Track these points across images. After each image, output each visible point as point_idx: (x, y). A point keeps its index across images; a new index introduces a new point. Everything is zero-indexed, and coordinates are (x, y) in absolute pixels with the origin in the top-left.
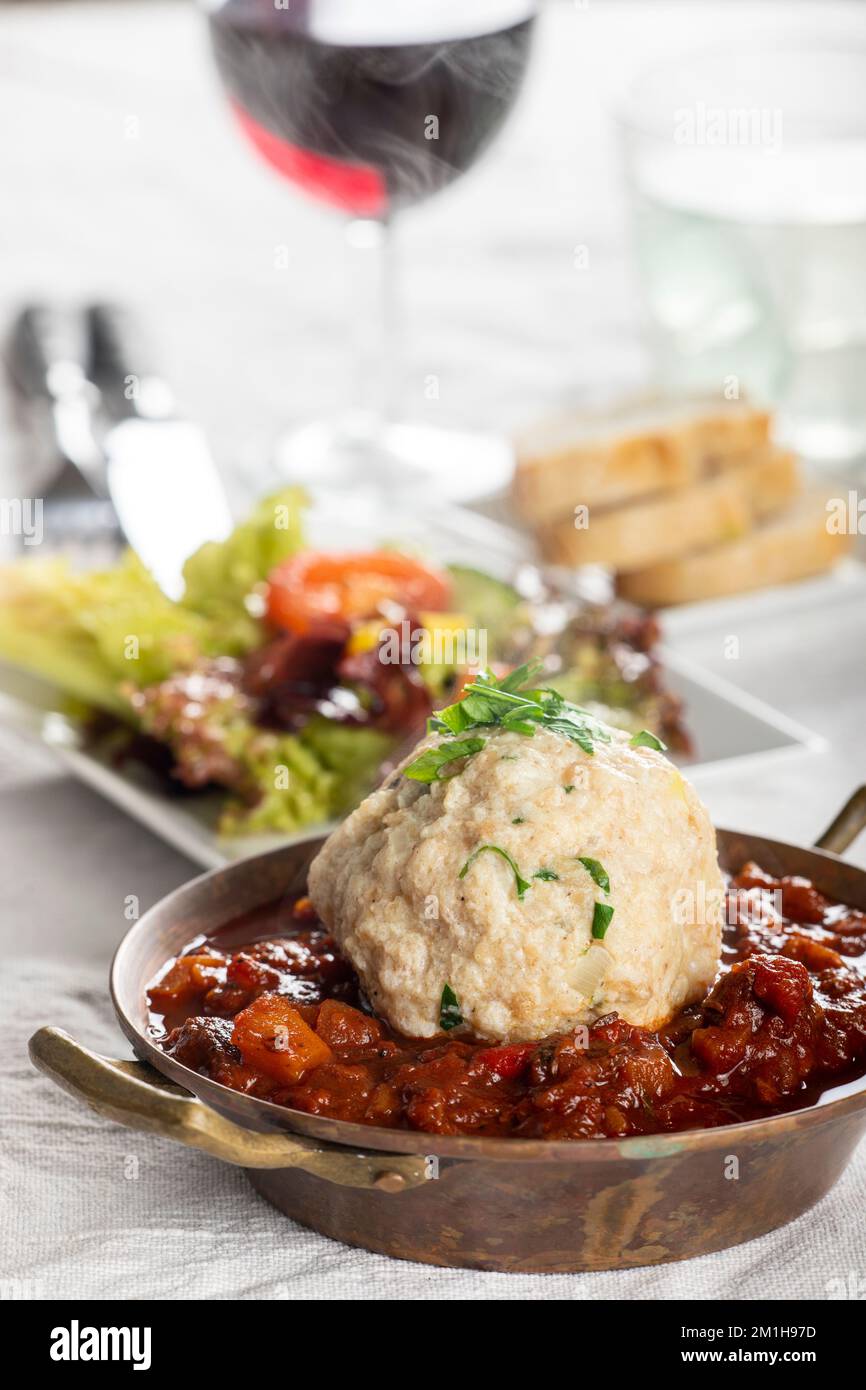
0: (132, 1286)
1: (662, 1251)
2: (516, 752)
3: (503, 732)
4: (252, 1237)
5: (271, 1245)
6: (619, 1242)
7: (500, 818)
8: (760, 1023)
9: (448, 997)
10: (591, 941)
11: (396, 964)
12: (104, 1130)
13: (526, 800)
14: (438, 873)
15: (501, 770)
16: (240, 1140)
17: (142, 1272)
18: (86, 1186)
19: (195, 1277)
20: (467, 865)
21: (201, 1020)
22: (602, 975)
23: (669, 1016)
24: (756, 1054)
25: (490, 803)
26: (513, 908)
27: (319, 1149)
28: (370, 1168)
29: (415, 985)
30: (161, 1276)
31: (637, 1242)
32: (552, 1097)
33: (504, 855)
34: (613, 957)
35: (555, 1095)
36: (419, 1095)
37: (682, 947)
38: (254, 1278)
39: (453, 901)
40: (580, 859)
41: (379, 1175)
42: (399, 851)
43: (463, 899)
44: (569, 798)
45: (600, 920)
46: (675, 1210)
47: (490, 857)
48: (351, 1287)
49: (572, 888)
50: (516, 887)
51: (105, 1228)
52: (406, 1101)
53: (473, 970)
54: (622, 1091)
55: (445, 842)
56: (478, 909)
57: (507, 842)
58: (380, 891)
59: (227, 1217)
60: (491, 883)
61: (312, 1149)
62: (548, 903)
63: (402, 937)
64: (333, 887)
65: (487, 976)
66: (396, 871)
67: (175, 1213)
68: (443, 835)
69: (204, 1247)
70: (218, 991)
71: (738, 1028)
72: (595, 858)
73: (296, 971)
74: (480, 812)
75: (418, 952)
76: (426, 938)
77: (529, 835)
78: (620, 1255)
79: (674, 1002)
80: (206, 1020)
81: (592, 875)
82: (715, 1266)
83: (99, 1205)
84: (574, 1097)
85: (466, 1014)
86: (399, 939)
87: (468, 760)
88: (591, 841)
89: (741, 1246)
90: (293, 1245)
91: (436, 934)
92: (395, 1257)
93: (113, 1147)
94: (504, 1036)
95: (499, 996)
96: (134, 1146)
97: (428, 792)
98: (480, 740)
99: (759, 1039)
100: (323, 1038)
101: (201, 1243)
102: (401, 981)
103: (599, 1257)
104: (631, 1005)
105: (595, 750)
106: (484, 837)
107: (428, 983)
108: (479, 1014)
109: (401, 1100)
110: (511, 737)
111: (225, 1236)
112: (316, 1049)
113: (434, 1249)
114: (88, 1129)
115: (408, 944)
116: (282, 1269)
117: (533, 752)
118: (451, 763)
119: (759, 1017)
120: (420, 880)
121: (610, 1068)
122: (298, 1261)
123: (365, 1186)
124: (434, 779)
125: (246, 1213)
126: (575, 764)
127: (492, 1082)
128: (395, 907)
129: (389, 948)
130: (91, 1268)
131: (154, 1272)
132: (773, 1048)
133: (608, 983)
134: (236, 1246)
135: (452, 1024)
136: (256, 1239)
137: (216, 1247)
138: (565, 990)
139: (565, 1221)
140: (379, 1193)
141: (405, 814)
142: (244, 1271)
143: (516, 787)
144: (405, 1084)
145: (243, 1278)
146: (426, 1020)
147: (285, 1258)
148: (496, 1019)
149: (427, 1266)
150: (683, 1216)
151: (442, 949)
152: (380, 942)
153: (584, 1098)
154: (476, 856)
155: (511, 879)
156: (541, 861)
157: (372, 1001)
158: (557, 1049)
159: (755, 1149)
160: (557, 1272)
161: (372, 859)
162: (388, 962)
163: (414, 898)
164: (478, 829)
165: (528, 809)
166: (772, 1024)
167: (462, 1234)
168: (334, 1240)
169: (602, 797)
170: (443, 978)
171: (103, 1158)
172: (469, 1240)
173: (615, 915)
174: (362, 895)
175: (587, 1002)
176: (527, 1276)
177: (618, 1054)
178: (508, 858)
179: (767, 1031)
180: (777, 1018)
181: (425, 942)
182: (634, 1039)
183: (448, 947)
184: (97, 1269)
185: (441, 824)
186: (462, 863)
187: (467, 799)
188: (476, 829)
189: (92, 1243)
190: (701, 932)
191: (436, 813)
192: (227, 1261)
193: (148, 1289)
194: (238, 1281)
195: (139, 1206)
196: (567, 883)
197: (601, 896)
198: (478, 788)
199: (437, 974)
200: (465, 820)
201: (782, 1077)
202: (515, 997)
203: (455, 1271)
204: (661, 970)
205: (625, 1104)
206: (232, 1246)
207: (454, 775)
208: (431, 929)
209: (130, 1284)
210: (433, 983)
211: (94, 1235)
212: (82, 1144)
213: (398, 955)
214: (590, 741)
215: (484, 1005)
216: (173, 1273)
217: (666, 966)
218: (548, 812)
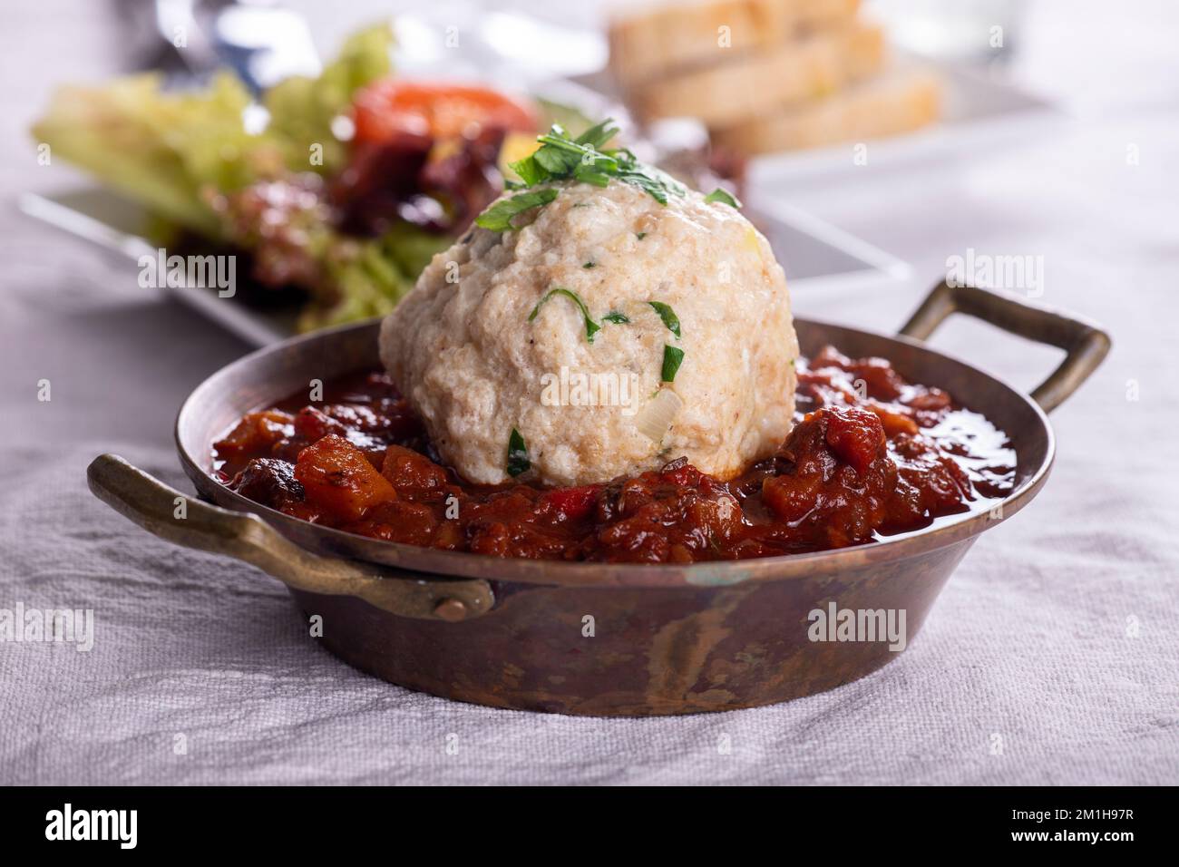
0: (187, 718)
1: (727, 696)
2: (589, 199)
3: (577, 183)
4: (311, 681)
5: (331, 688)
6: (684, 683)
7: (571, 263)
8: (832, 472)
9: (516, 442)
10: (661, 385)
11: (465, 410)
12: (167, 587)
13: (598, 245)
14: (507, 317)
15: (573, 217)
16: (298, 559)
17: (197, 707)
18: (146, 634)
19: (251, 711)
20: (537, 308)
21: (265, 461)
22: (671, 419)
23: (739, 468)
24: (827, 503)
25: (561, 249)
26: (582, 350)
27: (379, 576)
28: (430, 596)
29: (483, 431)
30: (216, 710)
31: (703, 685)
32: (618, 532)
33: (574, 298)
34: (683, 400)
35: (621, 530)
36: (484, 529)
37: (754, 400)
38: (312, 716)
39: (522, 345)
40: (651, 303)
41: (439, 602)
42: (469, 298)
43: (532, 342)
44: (641, 244)
45: (670, 363)
46: (742, 650)
47: (560, 300)
48: (410, 723)
49: (643, 330)
50: (585, 329)
51: (162, 669)
52: (469, 535)
53: (540, 414)
54: (690, 532)
55: (516, 286)
56: (547, 351)
57: (577, 285)
58: (449, 338)
59: (288, 664)
60: (560, 324)
61: (372, 575)
62: (618, 346)
63: (470, 383)
64: (403, 342)
65: (555, 420)
66: (466, 317)
67: (235, 659)
68: (514, 280)
69: (262, 687)
70: (284, 442)
71: (810, 476)
72: (666, 303)
73: (365, 429)
74: (551, 257)
75: (486, 397)
76: (495, 383)
77: (600, 278)
78: (685, 699)
79: (745, 456)
80: (270, 462)
81: (663, 318)
82: (781, 714)
83: (158, 651)
84: (640, 533)
85: (534, 459)
86: (468, 385)
87: (540, 209)
88: (663, 286)
89: (809, 699)
90: (353, 688)
91: (506, 379)
92: (456, 699)
93: (176, 602)
94: (572, 481)
95: (567, 440)
96: (197, 602)
97: (500, 241)
98: (553, 191)
99: (830, 489)
100: (389, 480)
101: (260, 685)
102: (468, 427)
103: (664, 699)
104: (702, 452)
105: (668, 201)
106: (554, 280)
107: (497, 428)
108: (546, 458)
109: (466, 536)
110: (584, 187)
111: (285, 679)
112: (380, 488)
113: (496, 689)
114: (150, 586)
115: (477, 389)
116: (340, 708)
117: (606, 201)
118: (523, 213)
119: (832, 466)
120: (489, 324)
121: (678, 509)
122: (357, 702)
123: (426, 616)
124: (506, 228)
125: (307, 661)
126: (648, 213)
127: (558, 521)
128: (463, 354)
129: (457, 394)
130: (147, 702)
131: (210, 707)
132: (845, 498)
133: (677, 427)
134: (296, 687)
135: (520, 470)
136: (315, 683)
137: (274, 689)
138: (634, 433)
139: (629, 657)
140: (440, 625)
141: (477, 264)
142: (302, 709)
143: (588, 233)
144: (468, 521)
145: (301, 714)
146: (494, 465)
147: (344, 699)
148: (564, 463)
149: (488, 708)
150: (749, 658)
151: (511, 394)
152: (449, 389)
153: (651, 534)
154: (546, 299)
155: (582, 322)
156: (611, 303)
157: (440, 451)
158: (623, 488)
159: (823, 586)
160: (621, 716)
161: (443, 309)
162: (456, 408)
163: (483, 343)
164: (549, 272)
165: (599, 253)
166: (844, 475)
167: (523, 672)
168: (395, 685)
169: (674, 244)
170: (511, 422)
171: (164, 612)
172: (532, 677)
173: (685, 358)
174: (432, 343)
175: (656, 447)
176: (589, 719)
177: (686, 494)
178: (577, 300)
179: (839, 480)
180: (849, 468)
181: (494, 387)
182: (705, 486)
183: (517, 391)
184: (152, 703)
185: (513, 270)
186: (533, 306)
187: (538, 247)
188: (547, 274)
189: (149, 681)
190: (774, 389)
191: (509, 259)
192: (285, 699)
193: (203, 722)
194: (295, 717)
195: (199, 653)
196: (637, 325)
197: (671, 339)
198: (550, 235)
199: (505, 418)
200: (536, 265)
201: (854, 524)
202: (584, 441)
203: (516, 713)
204: (732, 419)
205: (692, 543)
206: (291, 687)
207: (527, 224)
208: (500, 375)
209: (186, 717)
210: (500, 427)
211: (151, 675)
212: (144, 598)
213: (466, 401)
214: (664, 192)
215: (551, 448)
216: (229, 709)
217: (737, 415)
218: (619, 256)
